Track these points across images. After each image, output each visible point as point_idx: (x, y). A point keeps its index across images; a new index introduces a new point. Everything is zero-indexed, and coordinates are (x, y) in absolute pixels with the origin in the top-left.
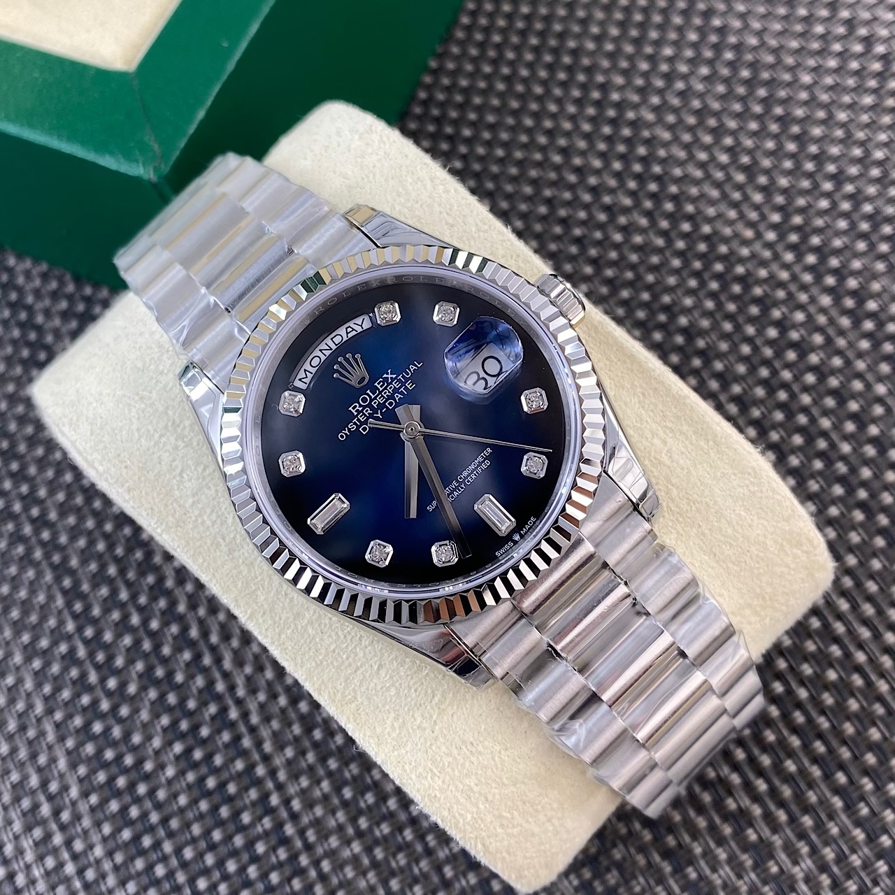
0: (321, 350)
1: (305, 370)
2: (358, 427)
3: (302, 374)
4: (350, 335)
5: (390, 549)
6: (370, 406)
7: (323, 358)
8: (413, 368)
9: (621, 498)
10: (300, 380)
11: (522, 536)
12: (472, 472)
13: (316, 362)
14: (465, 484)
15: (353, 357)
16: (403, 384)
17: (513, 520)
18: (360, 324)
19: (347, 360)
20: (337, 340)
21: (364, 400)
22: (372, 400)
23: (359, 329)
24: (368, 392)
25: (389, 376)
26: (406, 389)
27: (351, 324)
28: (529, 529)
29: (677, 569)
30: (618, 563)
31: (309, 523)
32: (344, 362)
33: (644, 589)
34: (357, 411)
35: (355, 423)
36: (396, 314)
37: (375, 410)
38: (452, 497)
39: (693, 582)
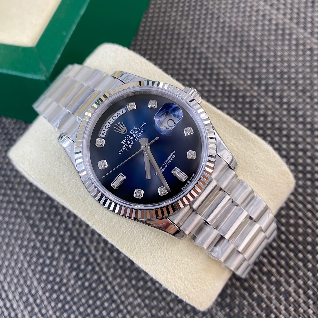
0: (108, 123)
1: (104, 130)
2: (125, 148)
3: (103, 132)
4: (119, 116)
5: (143, 192)
6: (129, 140)
7: (110, 125)
8: (143, 125)
9: (224, 163)
10: (102, 134)
11: (190, 181)
12: (169, 160)
13: (107, 127)
14: (167, 165)
15: (121, 124)
16: (140, 131)
17: (187, 175)
18: (122, 112)
19: (119, 125)
20: (114, 118)
21: (127, 138)
22: (129, 138)
23: (122, 114)
24: (128, 135)
25: (135, 129)
26: (141, 133)
27: (118, 112)
28: (193, 178)
29: (245, 188)
30: (225, 188)
31: (111, 185)
32: (117, 126)
33: (235, 196)
34: (124, 143)
35: (124, 147)
36: (135, 106)
37: (131, 142)
38: (163, 170)
39: (252, 192)
